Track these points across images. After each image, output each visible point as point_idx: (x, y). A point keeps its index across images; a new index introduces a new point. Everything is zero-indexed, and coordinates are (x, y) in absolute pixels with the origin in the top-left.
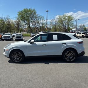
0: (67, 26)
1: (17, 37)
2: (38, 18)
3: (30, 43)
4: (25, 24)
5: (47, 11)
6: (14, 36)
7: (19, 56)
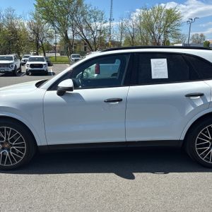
0: (162, 37)
1: (32, 66)
2: (90, 15)
3: (56, 92)
4: (56, 32)
7: (14, 146)
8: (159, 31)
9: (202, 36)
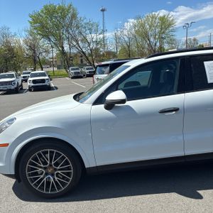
0: (158, 44)
1: (34, 82)
2: (85, 27)
3: (103, 106)
4: (52, 47)
5: (103, 10)
6: (25, 80)
7: (59, 170)
8: (155, 38)
9: (195, 40)
